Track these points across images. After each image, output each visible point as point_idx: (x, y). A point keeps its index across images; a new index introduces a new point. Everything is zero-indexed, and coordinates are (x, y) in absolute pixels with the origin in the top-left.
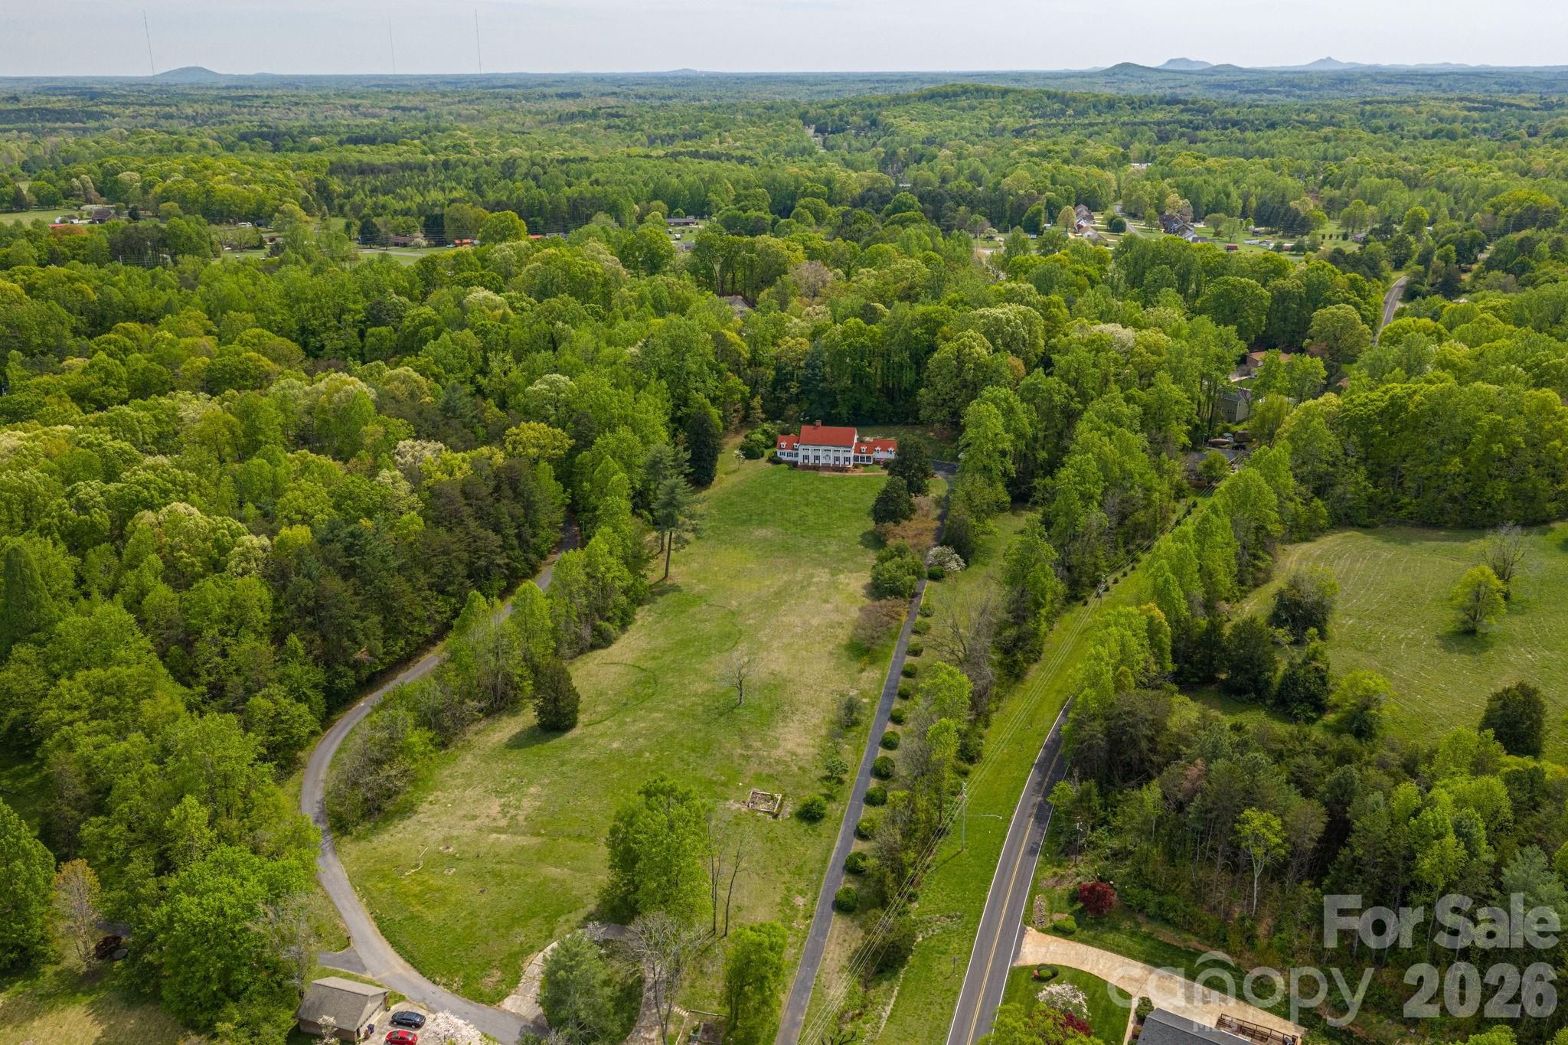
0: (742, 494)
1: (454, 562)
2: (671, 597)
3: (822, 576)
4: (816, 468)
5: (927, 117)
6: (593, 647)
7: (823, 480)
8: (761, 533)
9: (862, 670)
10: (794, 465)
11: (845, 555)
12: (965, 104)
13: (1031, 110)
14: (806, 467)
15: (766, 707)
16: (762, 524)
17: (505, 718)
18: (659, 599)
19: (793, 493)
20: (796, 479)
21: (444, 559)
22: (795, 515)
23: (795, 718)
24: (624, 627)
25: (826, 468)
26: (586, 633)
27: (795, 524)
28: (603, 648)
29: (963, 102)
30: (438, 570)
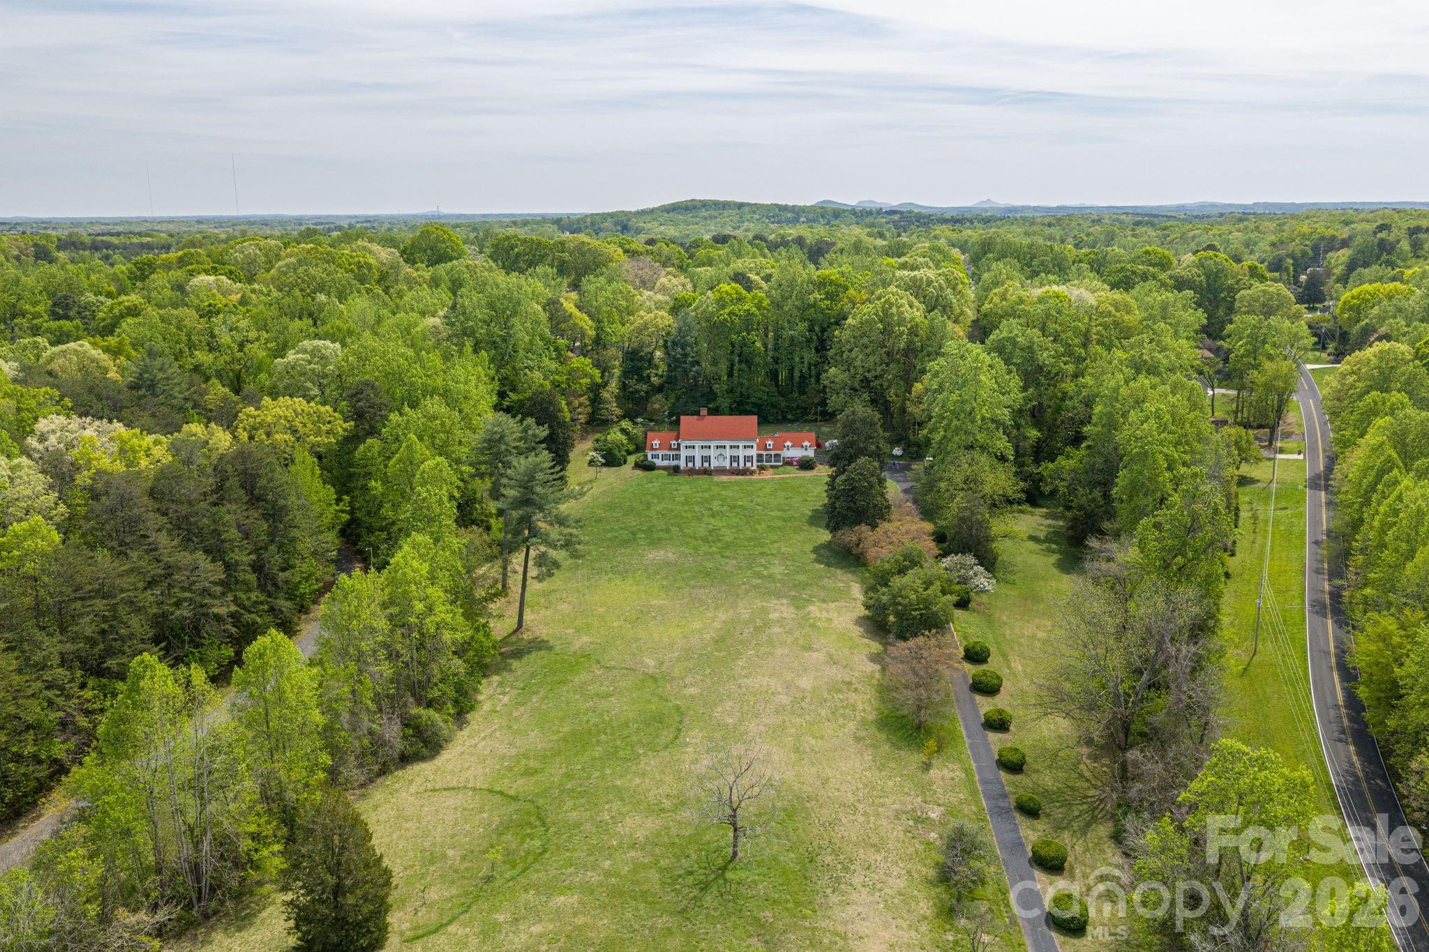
0: (611, 507)
1: (122, 610)
2: (535, 660)
3: (781, 610)
4: (706, 472)
5: (675, 223)
6: (405, 759)
7: (725, 486)
8: (656, 555)
9: (927, 766)
10: (676, 470)
11: (801, 578)
12: (706, 214)
13: (768, 217)
14: (692, 472)
15: (789, 859)
16: (655, 543)
17: (218, 936)
18: (515, 664)
19: (686, 503)
20: (684, 486)
21: (100, 604)
22: (701, 530)
23: (857, 880)
24: (460, 716)
25: (721, 471)
26: (392, 732)
27: (705, 540)
28: (423, 759)
29: (704, 213)
30: (87, 627)
